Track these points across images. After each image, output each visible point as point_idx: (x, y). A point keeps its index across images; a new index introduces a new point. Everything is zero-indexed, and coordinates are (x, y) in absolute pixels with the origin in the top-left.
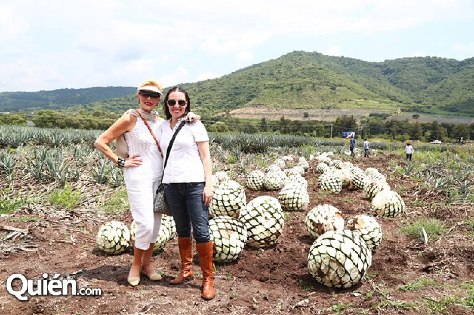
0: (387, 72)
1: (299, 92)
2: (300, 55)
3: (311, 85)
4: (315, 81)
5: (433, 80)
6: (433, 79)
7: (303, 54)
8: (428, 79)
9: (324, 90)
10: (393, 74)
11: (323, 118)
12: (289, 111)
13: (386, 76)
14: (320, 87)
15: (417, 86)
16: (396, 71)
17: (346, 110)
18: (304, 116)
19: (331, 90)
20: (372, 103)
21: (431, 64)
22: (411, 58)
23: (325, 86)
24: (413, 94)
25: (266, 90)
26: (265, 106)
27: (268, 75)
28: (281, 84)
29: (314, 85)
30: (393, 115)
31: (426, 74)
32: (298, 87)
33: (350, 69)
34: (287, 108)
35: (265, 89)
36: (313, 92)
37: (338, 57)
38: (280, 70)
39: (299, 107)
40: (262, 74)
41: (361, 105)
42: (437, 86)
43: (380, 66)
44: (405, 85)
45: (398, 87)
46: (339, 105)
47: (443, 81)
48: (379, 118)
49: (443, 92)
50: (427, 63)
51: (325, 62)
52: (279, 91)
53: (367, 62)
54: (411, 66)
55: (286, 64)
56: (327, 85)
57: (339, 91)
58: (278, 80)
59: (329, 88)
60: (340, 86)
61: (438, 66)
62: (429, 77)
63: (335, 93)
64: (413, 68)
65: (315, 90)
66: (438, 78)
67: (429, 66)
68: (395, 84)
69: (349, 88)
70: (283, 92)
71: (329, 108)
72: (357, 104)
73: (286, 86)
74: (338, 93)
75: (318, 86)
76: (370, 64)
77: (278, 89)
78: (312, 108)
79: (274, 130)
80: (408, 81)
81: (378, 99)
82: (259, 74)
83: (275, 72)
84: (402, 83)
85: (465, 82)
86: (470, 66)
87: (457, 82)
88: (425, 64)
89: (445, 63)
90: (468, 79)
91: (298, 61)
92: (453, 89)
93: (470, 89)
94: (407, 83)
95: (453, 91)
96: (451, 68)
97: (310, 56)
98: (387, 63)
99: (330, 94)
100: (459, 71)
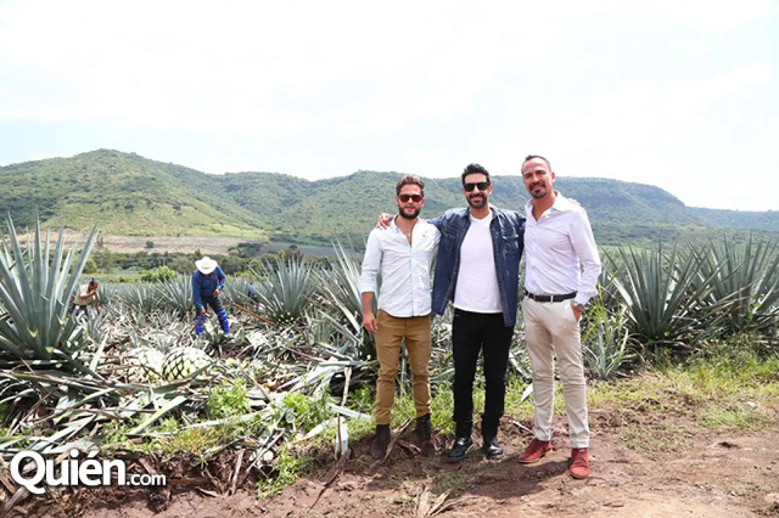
0: (231, 188)
1: (129, 210)
2: (115, 156)
3: (145, 202)
4: (150, 196)
5: (288, 203)
6: (286, 201)
7: (118, 155)
8: (281, 201)
9: (164, 209)
10: (239, 191)
11: (176, 249)
12: (118, 238)
13: (230, 193)
14: (159, 204)
15: (270, 209)
16: (242, 188)
17: (202, 239)
18: (146, 245)
19: (175, 210)
20: (229, 228)
21: (282, 182)
22: (259, 174)
23: (165, 205)
24: (267, 219)
25: (71, 206)
26: (76, 230)
27: (66, 182)
28: (95, 198)
29: (149, 203)
30: (265, 245)
31: (278, 195)
32: (126, 204)
33: (183, 182)
34: (113, 233)
35: (69, 203)
36: (150, 211)
37: (166, 164)
38: (87, 176)
39: (134, 233)
40: (56, 180)
41: (219, 231)
42: (292, 210)
43: (222, 181)
44: (255, 206)
45: (248, 208)
46: (190, 231)
47: (297, 204)
48: (251, 249)
49: (302, 218)
50: (279, 181)
51: (152, 170)
52: (94, 208)
53: (203, 174)
54: (261, 184)
55: (94, 168)
56: (167, 203)
57: (186, 211)
58: (88, 191)
59: (171, 206)
60: (185, 204)
61: (291, 186)
62: (283, 199)
63: (180, 214)
64: (263, 186)
65: (153, 209)
66: (292, 200)
67: (280, 185)
68: (243, 204)
69: (196, 209)
70: (102, 210)
71: (178, 236)
72: (214, 230)
73: (105, 201)
74: (184, 215)
75: (155, 203)
76: (208, 176)
77: (92, 205)
78: (153, 235)
79: (125, 268)
80: (259, 202)
81: (235, 224)
82: (51, 180)
83: (79, 178)
84: (252, 204)
85: (323, 206)
86: (324, 189)
87: (314, 207)
88: (275, 181)
89: (297, 182)
90: (326, 204)
91: (112, 164)
92: (312, 214)
93: (329, 216)
94: (259, 205)
95: (312, 216)
96: (304, 189)
97: (128, 158)
98: (229, 177)
99: (174, 215)
100: (313, 193)
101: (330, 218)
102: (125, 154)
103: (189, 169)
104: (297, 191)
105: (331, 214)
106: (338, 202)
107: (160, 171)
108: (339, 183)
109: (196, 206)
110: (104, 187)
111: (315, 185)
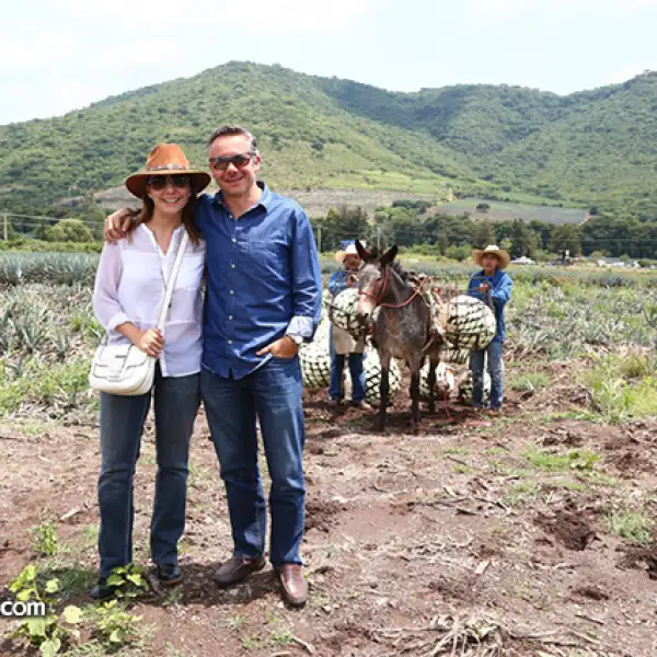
0: (425, 113)
2: (246, 70)
3: (270, 138)
4: (279, 129)
5: (516, 133)
6: (514, 131)
7: (250, 67)
8: (505, 131)
9: (296, 149)
10: (437, 118)
13: (424, 121)
14: (290, 142)
15: (483, 146)
16: (443, 111)
17: (344, 194)
19: (312, 150)
20: (396, 178)
21: (508, 100)
22: (471, 87)
23: (300, 142)
24: (476, 161)
27: (174, 113)
28: (204, 134)
29: (275, 139)
30: (440, 203)
31: (501, 121)
36: (275, 152)
37: (326, 79)
38: (201, 103)
40: (161, 111)
41: (374, 182)
42: (518, 147)
43: (413, 101)
44: (460, 141)
45: (448, 145)
46: (329, 183)
47: (531, 136)
48: (411, 211)
49: (533, 159)
50: (502, 97)
51: (299, 89)
53: (384, 91)
54: (473, 103)
55: (214, 90)
56: (304, 139)
57: (330, 151)
58: (196, 125)
59: (309, 144)
60: (332, 141)
61: (523, 106)
62: (507, 128)
63: (321, 157)
64: (477, 108)
65: (279, 149)
66: (524, 129)
67: (506, 105)
68: (443, 138)
69: (349, 147)
71: (308, 189)
72: (367, 180)
74: (327, 157)
75: (284, 140)
76: (391, 96)
77: (198, 145)
80: (466, 135)
81: (408, 170)
82: (154, 111)
83: (191, 107)
84: (454, 137)
85: (572, 138)
86: (582, 107)
87: (558, 139)
88: (497, 99)
89: (536, 98)
90: (577, 134)
91: (241, 83)
92: (551, 152)
93: (579, 155)
94: (465, 138)
95: (551, 156)
96: (546, 110)
97: (267, 73)
98: (425, 95)
99: (312, 158)
100: (560, 116)
101: (582, 159)
102: (263, 66)
103: (362, 85)
104: (535, 114)
105: (583, 150)
106: (599, 130)
107: (314, 91)
108: (607, 96)
109: (350, 143)
110: (219, 118)
111: (566, 102)
